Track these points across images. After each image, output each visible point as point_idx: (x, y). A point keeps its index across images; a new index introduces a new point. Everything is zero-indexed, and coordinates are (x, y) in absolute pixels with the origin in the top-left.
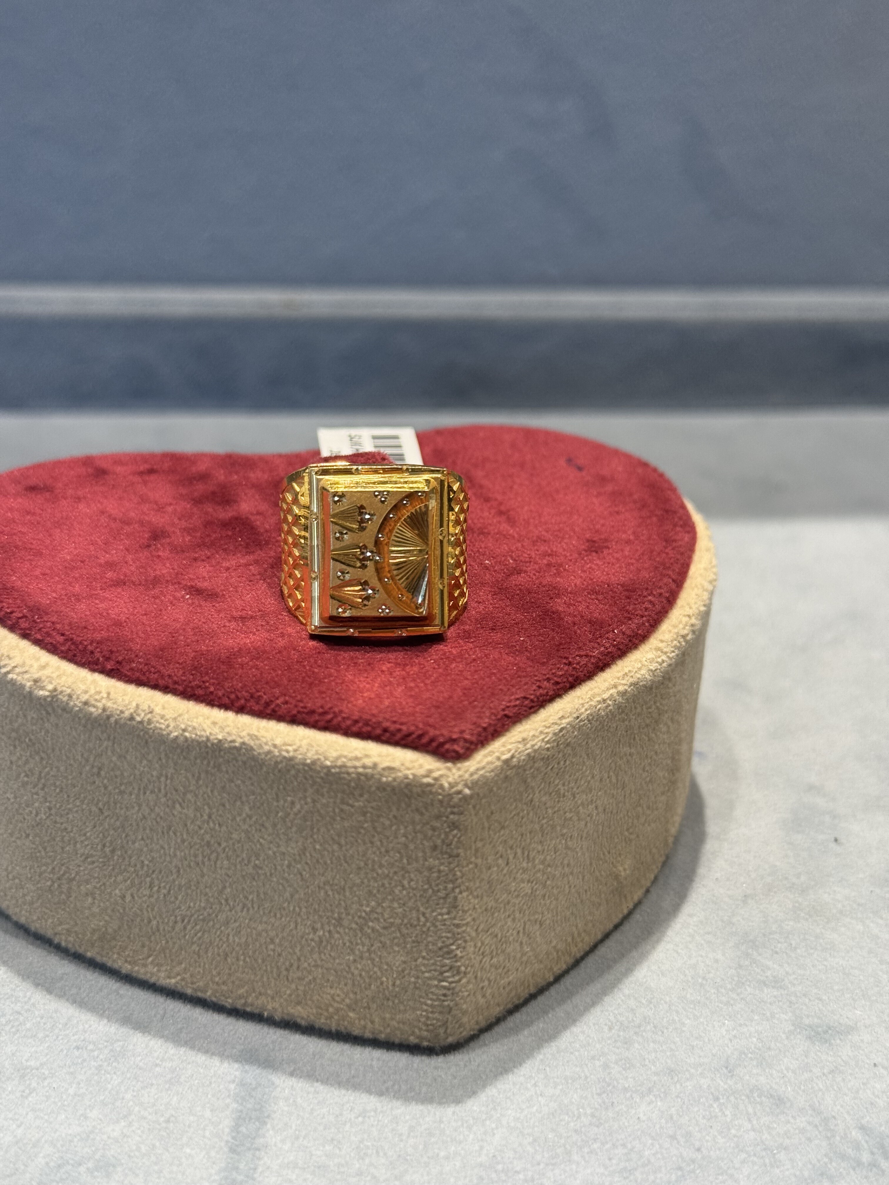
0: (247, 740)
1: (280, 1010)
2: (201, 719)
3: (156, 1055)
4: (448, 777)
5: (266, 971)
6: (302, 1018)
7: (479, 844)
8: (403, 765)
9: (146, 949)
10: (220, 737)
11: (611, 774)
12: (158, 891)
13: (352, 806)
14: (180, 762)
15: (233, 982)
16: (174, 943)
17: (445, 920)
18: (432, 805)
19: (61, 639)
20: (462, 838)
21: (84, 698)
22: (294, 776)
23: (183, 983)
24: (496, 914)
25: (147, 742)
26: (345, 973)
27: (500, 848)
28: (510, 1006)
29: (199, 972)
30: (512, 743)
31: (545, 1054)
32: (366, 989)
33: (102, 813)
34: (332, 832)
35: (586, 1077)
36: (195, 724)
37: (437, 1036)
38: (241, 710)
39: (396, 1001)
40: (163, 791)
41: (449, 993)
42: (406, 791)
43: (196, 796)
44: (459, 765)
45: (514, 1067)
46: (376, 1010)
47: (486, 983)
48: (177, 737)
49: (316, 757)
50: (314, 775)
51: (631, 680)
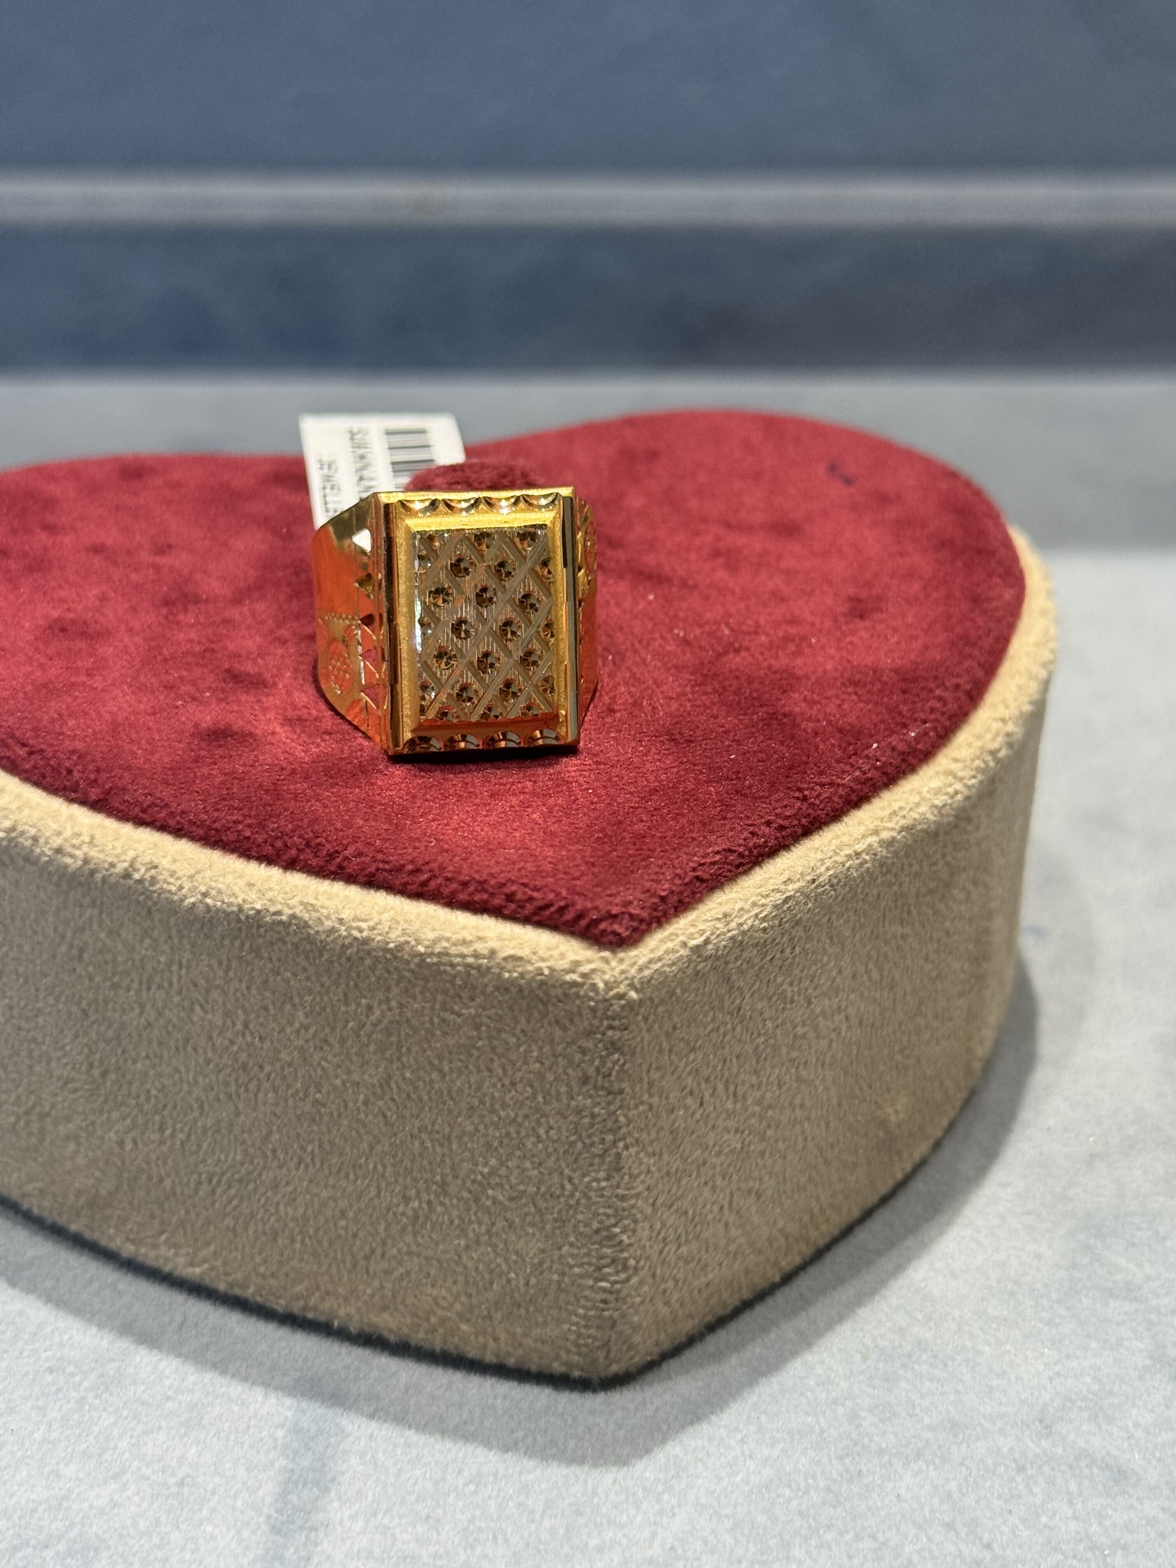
0: (298, 911)
1: (357, 1318)
2: (230, 878)
3: (167, 1383)
4: (604, 972)
5: (335, 1258)
6: (391, 1331)
7: (655, 1075)
8: (535, 953)
9: (156, 1223)
10: (258, 906)
11: (871, 966)
12: (173, 1135)
13: (459, 1015)
14: (199, 942)
15: (287, 1275)
16: (198, 1214)
17: (603, 1189)
18: (580, 1015)
19: (22, 752)
20: (627, 1066)
21: (56, 842)
22: (370, 968)
23: (213, 1274)
24: (684, 1181)
25: (149, 912)
26: (453, 1265)
27: (689, 1081)
28: (710, 1318)
29: (235, 1258)
30: (707, 921)
31: (760, 1395)
32: (486, 1289)
33: (87, 1016)
34: (429, 1053)
35: (822, 1432)
36: (220, 886)
37: (594, 1361)
38: (290, 865)
39: (532, 1309)
40: (175, 985)
41: (611, 1298)
42: (541, 994)
43: (225, 993)
44: (622, 955)
45: (712, 1413)
46: (501, 1322)
47: (671, 1284)
48: (194, 904)
49: (403, 939)
50: (401, 967)
51: (903, 822)
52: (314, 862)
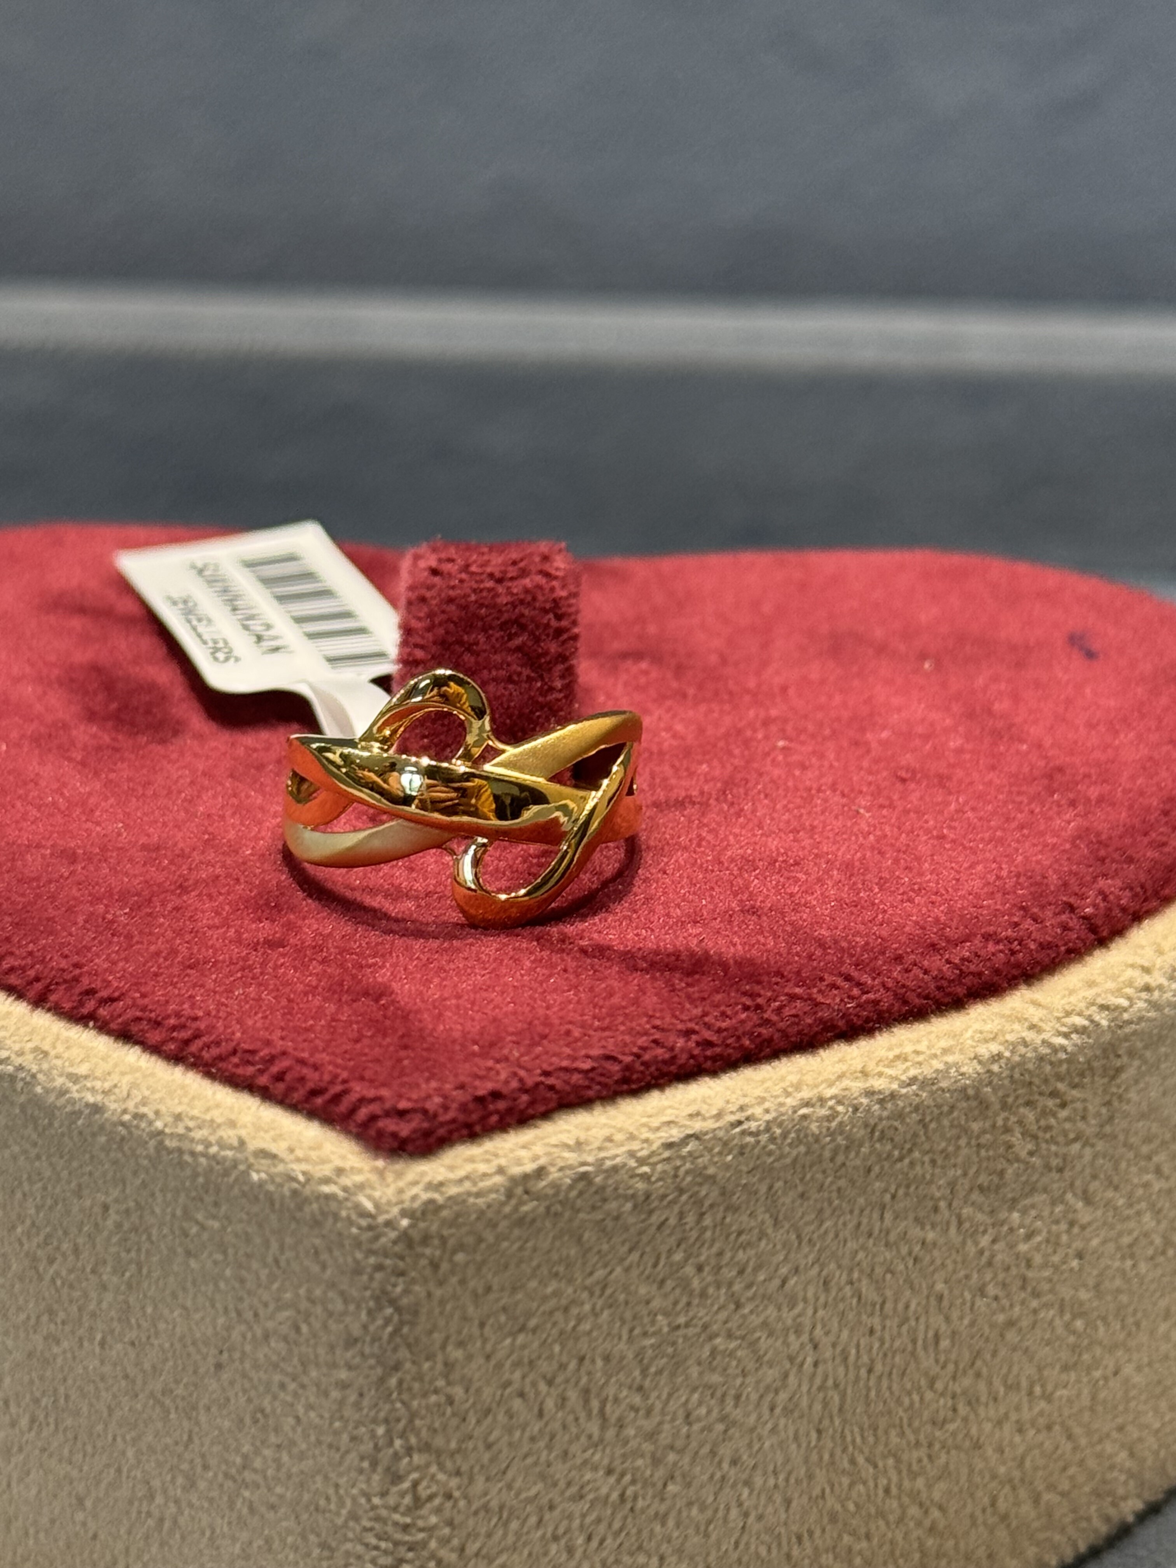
0: (28, 1060)
4: (374, 1188)
7: (456, 1354)
8: (291, 1150)
20: (405, 1329)
22: (104, 1148)
24: (516, 1526)
27: (517, 1376)
42: (293, 1207)
44: (400, 1167)
49: (140, 1110)
50: (138, 1148)
52: (67, 1002)
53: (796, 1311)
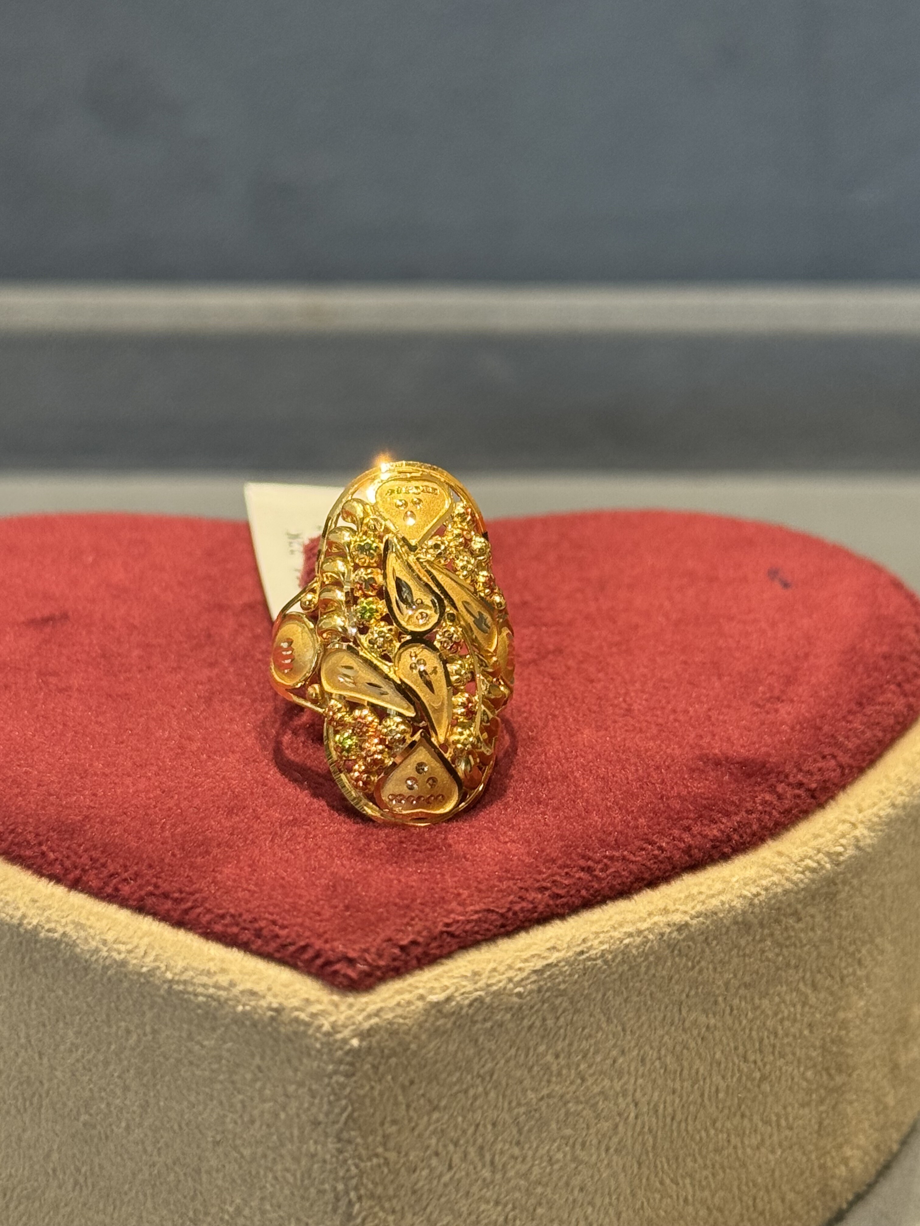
0: (70, 930)
2: (19, 892)
4: (331, 1015)
7: (391, 1128)
8: (270, 989)
10: (35, 922)
13: (202, 1046)
18: (309, 1055)
20: (356, 1114)
22: (127, 990)
27: (433, 1141)
30: (453, 977)
38: (74, 885)
42: (272, 1030)
44: (351, 999)
49: (155, 965)
50: (153, 992)
51: (699, 908)
52: (94, 883)
53: (623, 1081)
